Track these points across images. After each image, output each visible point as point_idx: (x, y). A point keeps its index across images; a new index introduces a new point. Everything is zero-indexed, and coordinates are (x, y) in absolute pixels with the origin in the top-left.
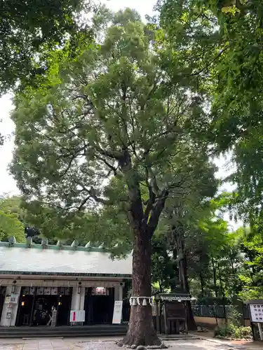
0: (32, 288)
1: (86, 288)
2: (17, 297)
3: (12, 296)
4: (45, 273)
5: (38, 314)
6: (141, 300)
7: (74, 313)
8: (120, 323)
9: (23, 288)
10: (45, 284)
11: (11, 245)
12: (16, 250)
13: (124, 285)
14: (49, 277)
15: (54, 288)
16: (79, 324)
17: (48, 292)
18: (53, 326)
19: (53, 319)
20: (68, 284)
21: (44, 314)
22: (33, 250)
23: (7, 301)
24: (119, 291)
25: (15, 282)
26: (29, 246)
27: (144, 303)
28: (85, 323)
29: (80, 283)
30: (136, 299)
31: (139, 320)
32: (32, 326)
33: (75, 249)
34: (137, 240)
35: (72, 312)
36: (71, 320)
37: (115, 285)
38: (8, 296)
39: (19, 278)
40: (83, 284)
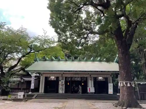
0: (70, 77)
1: (93, 78)
2: (64, 81)
3: (62, 81)
4: (74, 71)
5: (74, 88)
6: (126, 84)
7: (89, 88)
8: (112, 93)
9: (66, 78)
10: (75, 76)
11: (59, 60)
12: (61, 62)
13: (112, 76)
14: (76, 73)
15: (79, 77)
16: (92, 93)
17: (76, 79)
18: (81, 94)
19: (80, 91)
20: (85, 76)
21: (76, 88)
22: (68, 62)
23: (60, 83)
24: (110, 79)
25: (62, 75)
26: (66, 61)
27: (129, 85)
28: (95, 93)
29: (90, 75)
30: (123, 83)
31: (126, 94)
32: (71, 93)
33: (86, 61)
34: (120, 51)
35: (88, 88)
36: (88, 91)
37: (108, 76)
38: (60, 81)
39: (64, 73)
40: (92, 76)
